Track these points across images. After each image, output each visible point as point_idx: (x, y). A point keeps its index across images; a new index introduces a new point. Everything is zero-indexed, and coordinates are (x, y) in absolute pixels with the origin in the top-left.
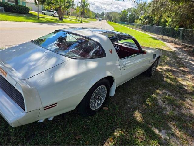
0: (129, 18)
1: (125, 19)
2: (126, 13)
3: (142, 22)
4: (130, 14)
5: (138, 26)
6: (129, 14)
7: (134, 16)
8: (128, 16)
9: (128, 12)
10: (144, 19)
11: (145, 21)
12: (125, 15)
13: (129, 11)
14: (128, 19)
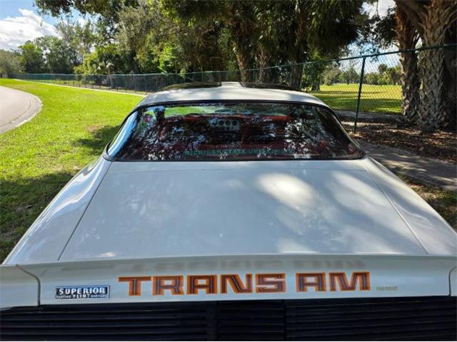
0: (50, 62)
1: (39, 67)
2: (35, 51)
3: (99, 68)
4: (49, 51)
5: (87, 79)
6: (46, 54)
7: (60, 56)
8: (44, 57)
9: (42, 48)
10: (101, 61)
11: (107, 66)
12: (37, 56)
13: (42, 45)
14: (49, 67)
